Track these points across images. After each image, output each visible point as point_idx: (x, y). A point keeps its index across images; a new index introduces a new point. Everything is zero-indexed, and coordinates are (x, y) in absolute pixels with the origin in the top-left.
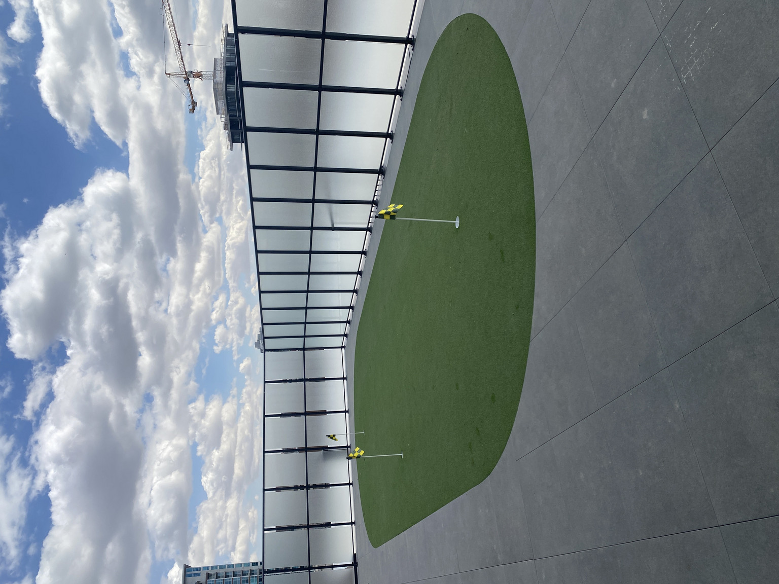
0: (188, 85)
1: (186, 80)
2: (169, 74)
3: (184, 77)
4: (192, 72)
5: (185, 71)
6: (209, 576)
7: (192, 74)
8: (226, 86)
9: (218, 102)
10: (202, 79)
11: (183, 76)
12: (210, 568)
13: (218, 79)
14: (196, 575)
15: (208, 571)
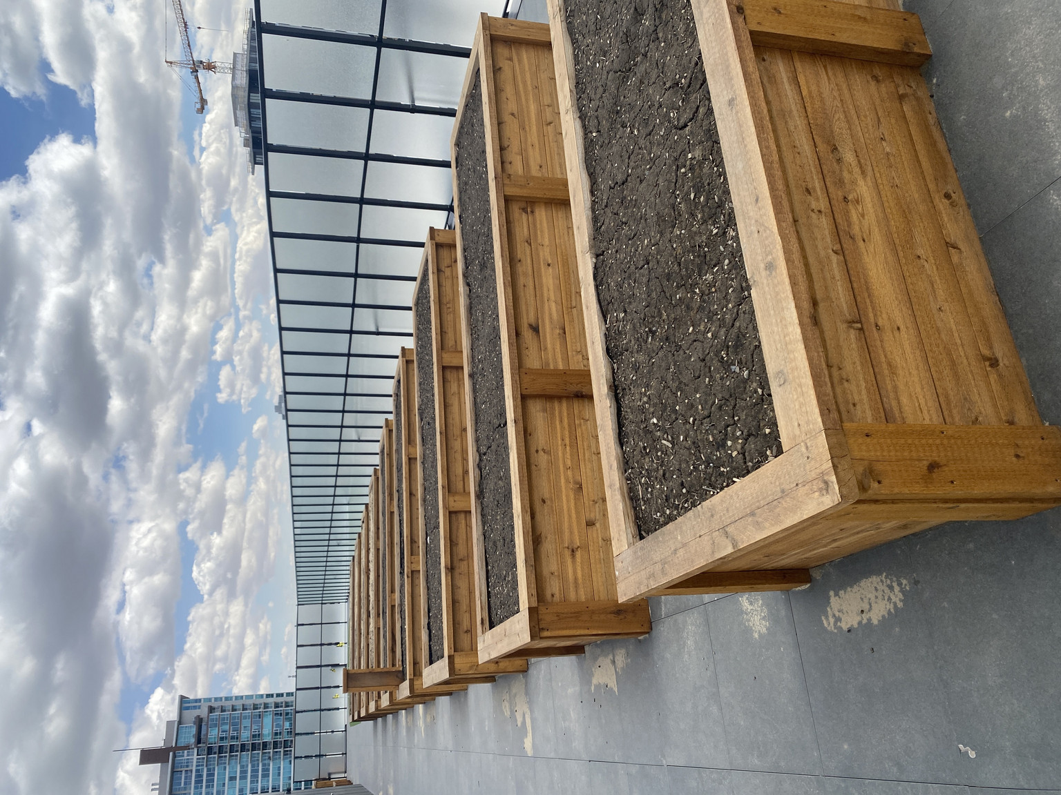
0: (197, 77)
1: (193, 72)
2: (171, 63)
3: (191, 68)
4: (201, 61)
5: (193, 61)
6: (211, 709)
7: (201, 66)
8: (249, 96)
9: (238, 112)
10: (215, 72)
11: (190, 66)
12: (213, 700)
13: (238, 82)
14: (195, 707)
15: (210, 704)
